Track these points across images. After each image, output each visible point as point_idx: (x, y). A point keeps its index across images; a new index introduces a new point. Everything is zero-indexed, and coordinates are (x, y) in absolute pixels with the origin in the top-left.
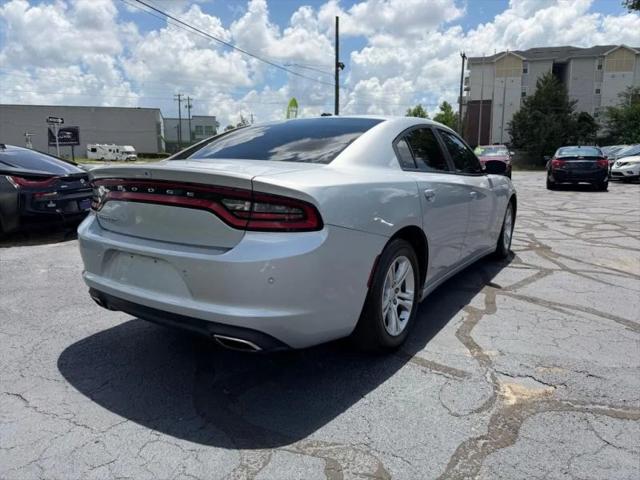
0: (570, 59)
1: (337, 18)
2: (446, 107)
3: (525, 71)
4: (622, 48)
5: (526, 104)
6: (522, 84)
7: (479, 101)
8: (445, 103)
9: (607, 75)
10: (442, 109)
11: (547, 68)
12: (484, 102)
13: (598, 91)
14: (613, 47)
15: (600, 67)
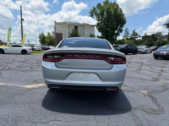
0: (78, 26)
1: (21, 6)
2: (49, 34)
3: (69, 27)
4: (88, 24)
5: (70, 35)
6: (69, 30)
7: (59, 33)
8: (49, 33)
9: (85, 30)
10: (48, 34)
11: (74, 27)
12: (60, 33)
13: (84, 33)
14: (86, 24)
15: (84, 28)
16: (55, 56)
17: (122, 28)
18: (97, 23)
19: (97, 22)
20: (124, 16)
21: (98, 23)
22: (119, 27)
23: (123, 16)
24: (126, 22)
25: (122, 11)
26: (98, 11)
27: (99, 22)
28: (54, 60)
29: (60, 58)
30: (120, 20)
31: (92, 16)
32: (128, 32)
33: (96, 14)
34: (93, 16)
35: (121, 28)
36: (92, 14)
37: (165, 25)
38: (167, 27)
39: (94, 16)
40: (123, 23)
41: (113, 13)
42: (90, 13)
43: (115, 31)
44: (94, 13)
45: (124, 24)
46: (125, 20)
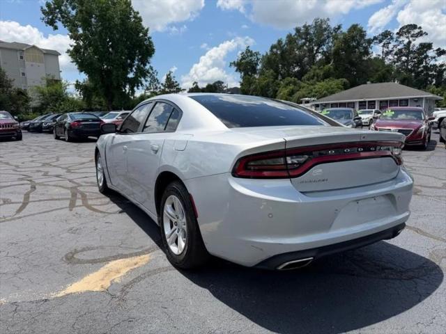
4: (34, 47)
9: (28, 63)
13: (23, 74)
14: (27, 45)
15: (22, 58)
16: (288, 158)
17: (145, 65)
18: (71, 46)
19: (73, 42)
20: (149, 35)
21: (75, 47)
22: (137, 62)
23: (145, 34)
24: (153, 50)
25: (140, 20)
26: (70, 9)
27: (78, 44)
28: (287, 170)
29: (305, 162)
30: (138, 44)
31: (51, 23)
32: (156, 77)
33: (63, 17)
34: (55, 24)
35: (142, 66)
36: (50, 17)
37: (233, 66)
38: (236, 71)
39: (59, 24)
40: (148, 52)
41: (117, 21)
42: (43, 13)
43: (128, 73)
44: (59, 16)
45: (151, 56)
46: (150, 46)
